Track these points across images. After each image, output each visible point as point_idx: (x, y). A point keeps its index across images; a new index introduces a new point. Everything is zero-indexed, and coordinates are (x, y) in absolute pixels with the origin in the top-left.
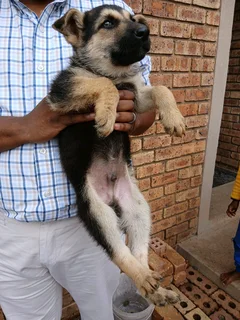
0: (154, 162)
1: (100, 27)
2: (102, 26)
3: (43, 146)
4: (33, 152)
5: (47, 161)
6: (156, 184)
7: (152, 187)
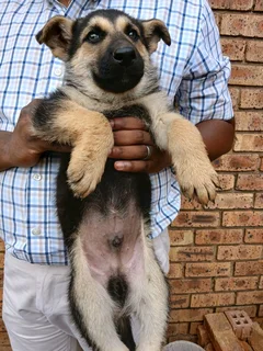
0: (252, 209)
1: (85, 40)
2: (87, 39)
3: (38, 170)
4: (27, 176)
5: (40, 190)
6: (252, 240)
7: (245, 243)
